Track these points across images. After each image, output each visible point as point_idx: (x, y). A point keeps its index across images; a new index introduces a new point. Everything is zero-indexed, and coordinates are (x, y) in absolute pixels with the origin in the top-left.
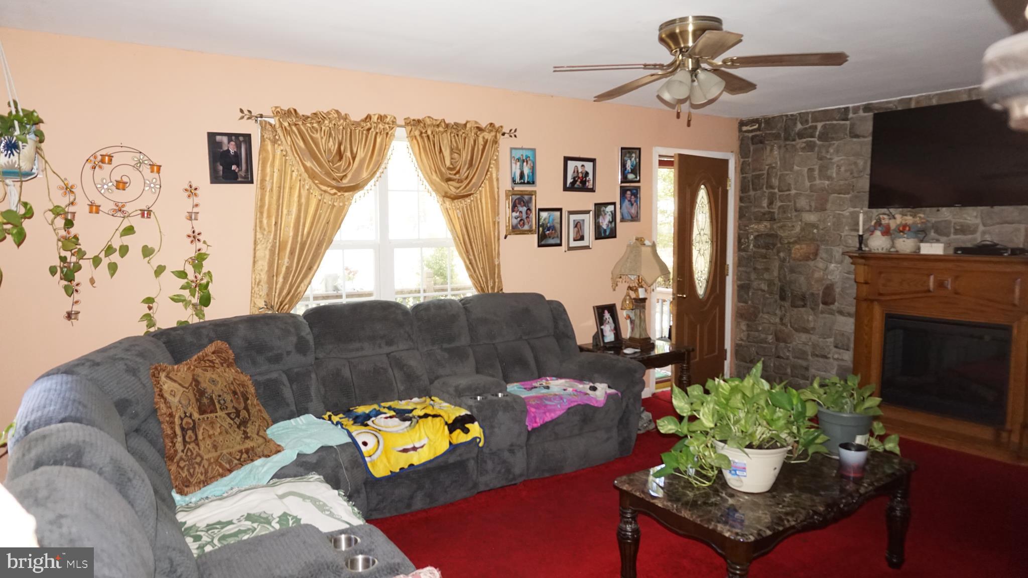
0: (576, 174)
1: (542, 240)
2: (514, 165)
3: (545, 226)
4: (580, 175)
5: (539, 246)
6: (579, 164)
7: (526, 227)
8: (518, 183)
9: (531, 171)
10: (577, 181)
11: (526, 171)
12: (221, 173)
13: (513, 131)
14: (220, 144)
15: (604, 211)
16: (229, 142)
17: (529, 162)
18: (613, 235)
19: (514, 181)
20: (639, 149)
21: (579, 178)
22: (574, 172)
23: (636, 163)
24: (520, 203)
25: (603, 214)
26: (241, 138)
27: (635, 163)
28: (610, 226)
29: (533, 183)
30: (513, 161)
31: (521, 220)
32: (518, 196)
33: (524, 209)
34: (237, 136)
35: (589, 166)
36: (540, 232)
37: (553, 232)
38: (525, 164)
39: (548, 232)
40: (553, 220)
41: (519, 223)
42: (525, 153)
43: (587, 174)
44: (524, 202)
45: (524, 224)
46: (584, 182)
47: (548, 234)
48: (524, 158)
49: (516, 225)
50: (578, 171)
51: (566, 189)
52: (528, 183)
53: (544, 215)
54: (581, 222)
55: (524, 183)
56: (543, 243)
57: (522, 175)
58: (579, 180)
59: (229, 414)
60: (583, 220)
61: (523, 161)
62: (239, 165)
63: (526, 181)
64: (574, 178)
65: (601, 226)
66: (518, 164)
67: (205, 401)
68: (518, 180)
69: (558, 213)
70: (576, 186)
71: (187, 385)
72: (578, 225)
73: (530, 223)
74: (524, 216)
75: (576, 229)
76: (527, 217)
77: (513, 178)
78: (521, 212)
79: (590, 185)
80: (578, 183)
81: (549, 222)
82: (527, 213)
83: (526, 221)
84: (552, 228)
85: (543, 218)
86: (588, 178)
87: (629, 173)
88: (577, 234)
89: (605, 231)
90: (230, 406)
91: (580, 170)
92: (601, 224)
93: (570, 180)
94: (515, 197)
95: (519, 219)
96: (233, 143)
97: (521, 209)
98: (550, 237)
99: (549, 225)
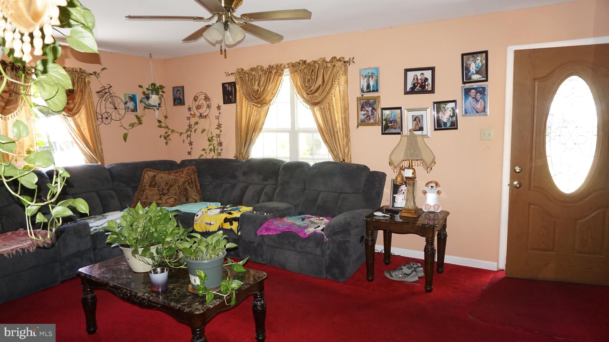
0: (415, 81)
1: (385, 130)
2: (362, 81)
3: (388, 120)
4: (420, 81)
5: (383, 134)
6: (418, 73)
7: (372, 121)
8: (365, 92)
9: (375, 83)
10: (417, 86)
11: (372, 83)
12: (227, 99)
13: (351, 59)
14: (226, 87)
15: (444, 108)
16: (229, 86)
17: (374, 77)
18: (454, 126)
19: (362, 91)
20: (486, 52)
21: (418, 83)
22: (414, 79)
23: (482, 65)
24: (366, 105)
25: (443, 110)
26: (232, 84)
27: (480, 65)
28: (451, 119)
29: (377, 91)
30: (361, 78)
31: (367, 116)
32: (365, 101)
33: (370, 109)
34: (231, 83)
35: (428, 74)
36: (384, 125)
37: (395, 124)
38: (371, 78)
39: (390, 124)
40: (395, 116)
41: (366, 118)
42: (370, 71)
43: (426, 79)
44: (369, 104)
45: (370, 119)
46: (423, 86)
47: (391, 126)
48: (370, 75)
49: (364, 120)
50: (417, 79)
51: (406, 93)
52: (373, 91)
53: (387, 112)
54: (420, 117)
55: (370, 91)
56: (386, 132)
57: (368, 86)
58: (419, 85)
59: (159, 190)
60: (422, 115)
61: (369, 77)
62: (232, 96)
63: (371, 90)
64: (414, 84)
65: (440, 120)
66: (366, 79)
67: (153, 183)
68: (365, 89)
69: (399, 111)
70: (416, 90)
71: (150, 177)
72: (418, 120)
73: (375, 118)
74: (370, 113)
75: (415, 122)
76: (373, 114)
77: (362, 89)
78: (368, 111)
79: (429, 88)
80: (417, 87)
81: (391, 118)
82: (372, 111)
83: (371, 116)
84: (395, 121)
85: (386, 115)
86: (427, 83)
87: (474, 74)
88: (416, 126)
89: (445, 124)
90: (161, 187)
91: (419, 78)
92: (441, 118)
93: (409, 86)
94: (363, 101)
95: (366, 116)
96: (230, 86)
97: (367, 109)
98: (392, 128)
99: (391, 119)
